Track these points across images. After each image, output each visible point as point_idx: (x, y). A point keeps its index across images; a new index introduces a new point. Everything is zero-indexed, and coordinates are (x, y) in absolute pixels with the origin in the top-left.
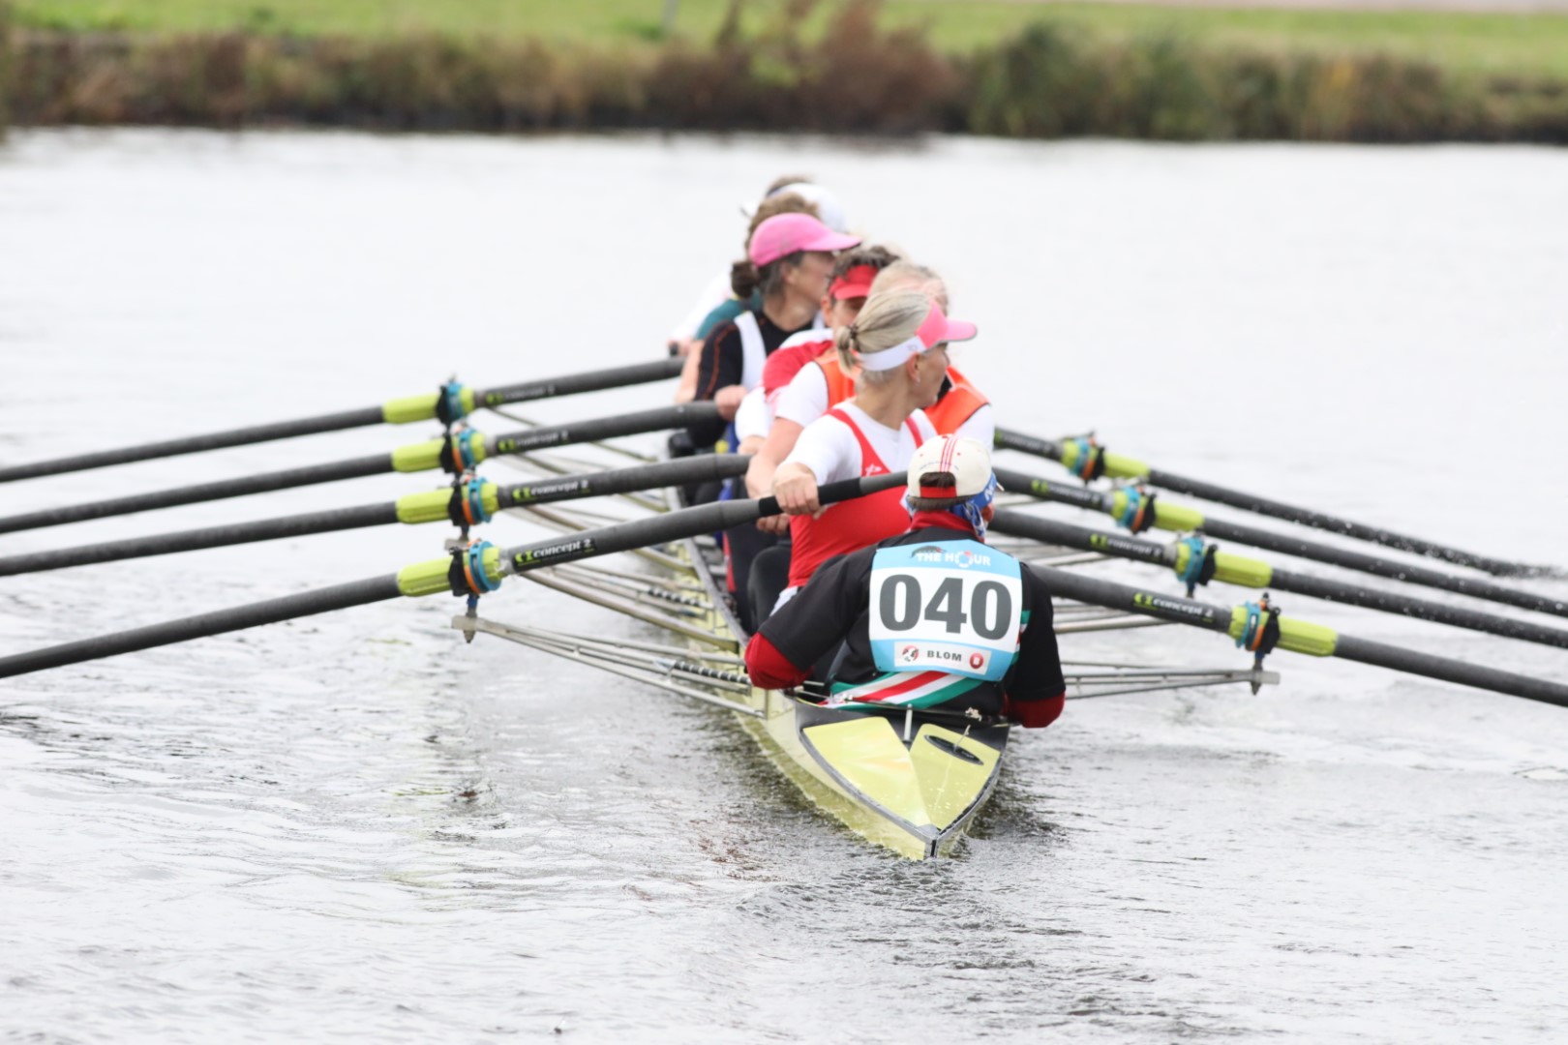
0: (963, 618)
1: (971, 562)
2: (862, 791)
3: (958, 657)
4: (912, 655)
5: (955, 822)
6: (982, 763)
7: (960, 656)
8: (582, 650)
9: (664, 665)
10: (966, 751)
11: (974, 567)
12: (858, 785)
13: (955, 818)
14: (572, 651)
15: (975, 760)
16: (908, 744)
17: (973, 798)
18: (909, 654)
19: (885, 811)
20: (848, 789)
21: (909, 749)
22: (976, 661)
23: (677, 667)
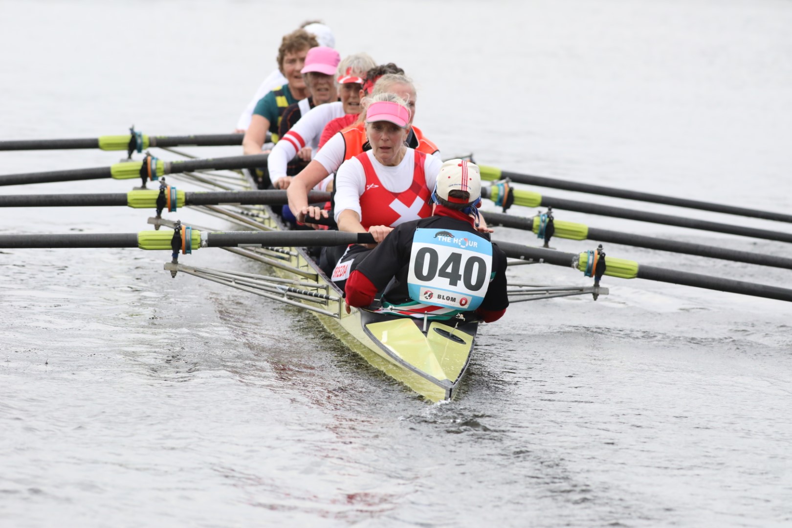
0: (459, 278)
1: (467, 245)
2: (404, 360)
3: (454, 300)
4: (429, 296)
5: (459, 377)
6: (465, 343)
7: (455, 299)
8: (236, 281)
9: (283, 289)
10: (456, 337)
11: (468, 248)
12: (401, 356)
13: (458, 375)
14: (231, 282)
15: (461, 341)
16: (425, 333)
17: (464, 363)
18: (427, 295)
19: (419, 371)
20: (396, 358)
21: (426, 336)
22: (463, 302)
23: (290, 290)
